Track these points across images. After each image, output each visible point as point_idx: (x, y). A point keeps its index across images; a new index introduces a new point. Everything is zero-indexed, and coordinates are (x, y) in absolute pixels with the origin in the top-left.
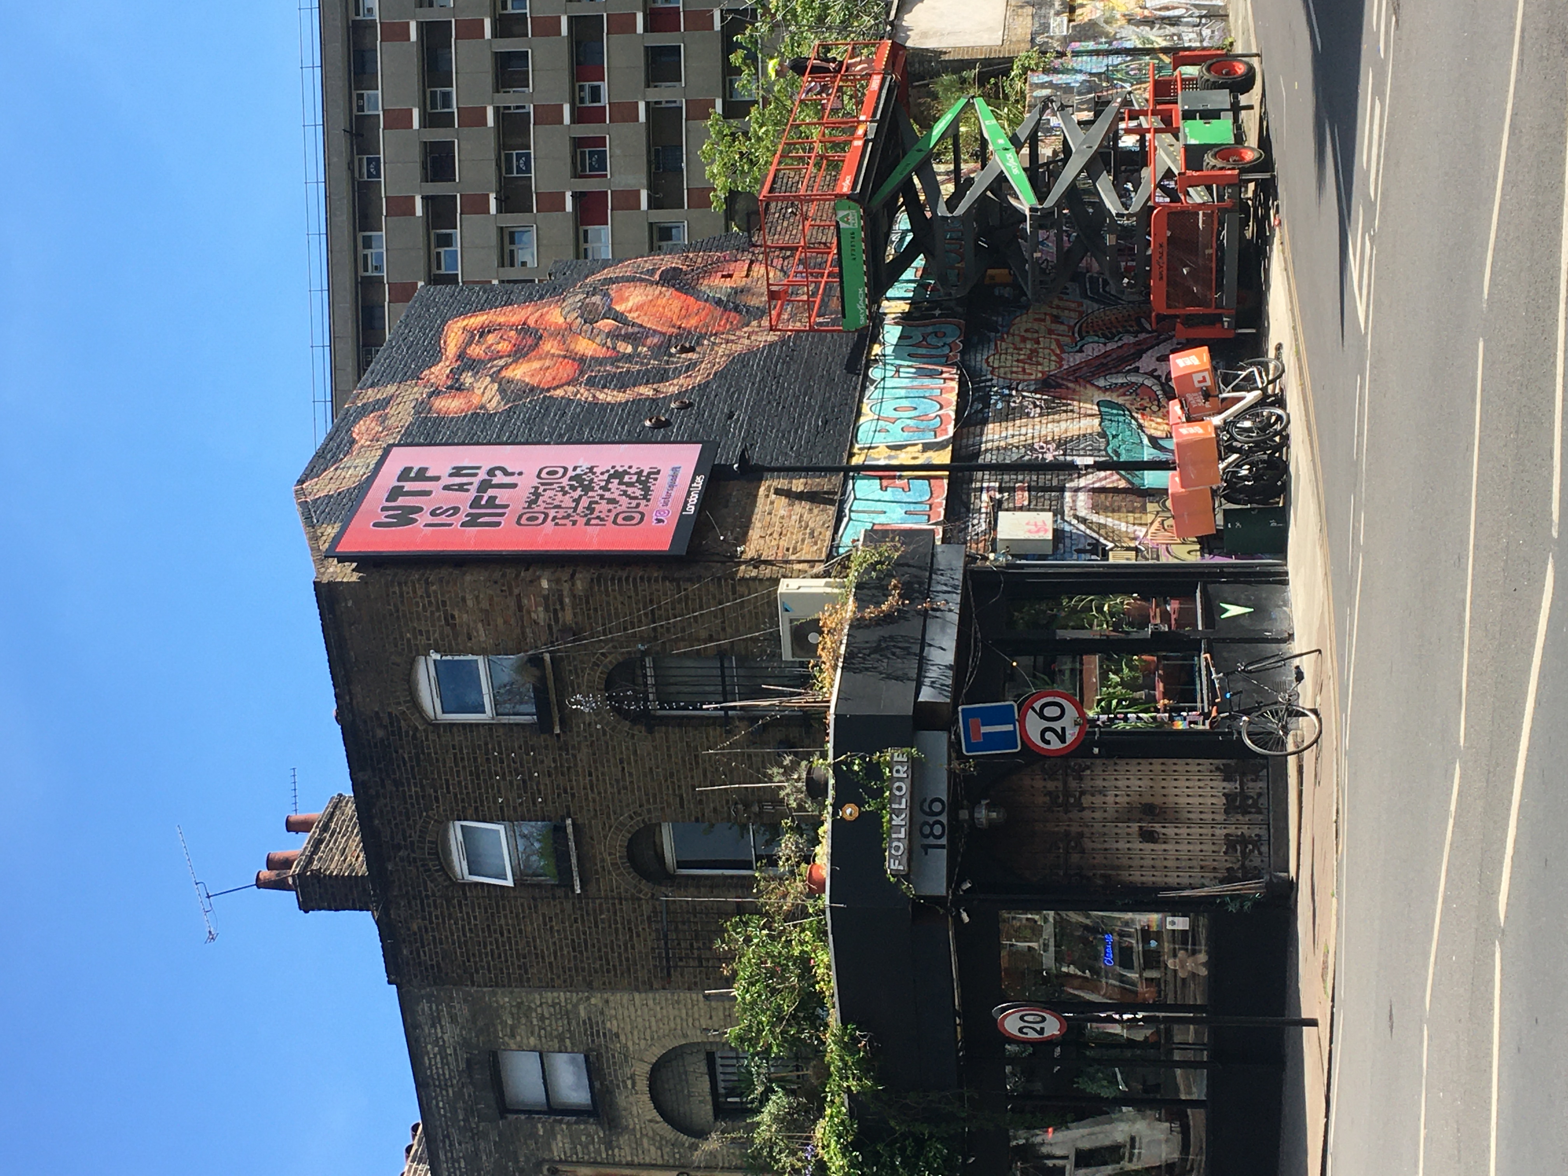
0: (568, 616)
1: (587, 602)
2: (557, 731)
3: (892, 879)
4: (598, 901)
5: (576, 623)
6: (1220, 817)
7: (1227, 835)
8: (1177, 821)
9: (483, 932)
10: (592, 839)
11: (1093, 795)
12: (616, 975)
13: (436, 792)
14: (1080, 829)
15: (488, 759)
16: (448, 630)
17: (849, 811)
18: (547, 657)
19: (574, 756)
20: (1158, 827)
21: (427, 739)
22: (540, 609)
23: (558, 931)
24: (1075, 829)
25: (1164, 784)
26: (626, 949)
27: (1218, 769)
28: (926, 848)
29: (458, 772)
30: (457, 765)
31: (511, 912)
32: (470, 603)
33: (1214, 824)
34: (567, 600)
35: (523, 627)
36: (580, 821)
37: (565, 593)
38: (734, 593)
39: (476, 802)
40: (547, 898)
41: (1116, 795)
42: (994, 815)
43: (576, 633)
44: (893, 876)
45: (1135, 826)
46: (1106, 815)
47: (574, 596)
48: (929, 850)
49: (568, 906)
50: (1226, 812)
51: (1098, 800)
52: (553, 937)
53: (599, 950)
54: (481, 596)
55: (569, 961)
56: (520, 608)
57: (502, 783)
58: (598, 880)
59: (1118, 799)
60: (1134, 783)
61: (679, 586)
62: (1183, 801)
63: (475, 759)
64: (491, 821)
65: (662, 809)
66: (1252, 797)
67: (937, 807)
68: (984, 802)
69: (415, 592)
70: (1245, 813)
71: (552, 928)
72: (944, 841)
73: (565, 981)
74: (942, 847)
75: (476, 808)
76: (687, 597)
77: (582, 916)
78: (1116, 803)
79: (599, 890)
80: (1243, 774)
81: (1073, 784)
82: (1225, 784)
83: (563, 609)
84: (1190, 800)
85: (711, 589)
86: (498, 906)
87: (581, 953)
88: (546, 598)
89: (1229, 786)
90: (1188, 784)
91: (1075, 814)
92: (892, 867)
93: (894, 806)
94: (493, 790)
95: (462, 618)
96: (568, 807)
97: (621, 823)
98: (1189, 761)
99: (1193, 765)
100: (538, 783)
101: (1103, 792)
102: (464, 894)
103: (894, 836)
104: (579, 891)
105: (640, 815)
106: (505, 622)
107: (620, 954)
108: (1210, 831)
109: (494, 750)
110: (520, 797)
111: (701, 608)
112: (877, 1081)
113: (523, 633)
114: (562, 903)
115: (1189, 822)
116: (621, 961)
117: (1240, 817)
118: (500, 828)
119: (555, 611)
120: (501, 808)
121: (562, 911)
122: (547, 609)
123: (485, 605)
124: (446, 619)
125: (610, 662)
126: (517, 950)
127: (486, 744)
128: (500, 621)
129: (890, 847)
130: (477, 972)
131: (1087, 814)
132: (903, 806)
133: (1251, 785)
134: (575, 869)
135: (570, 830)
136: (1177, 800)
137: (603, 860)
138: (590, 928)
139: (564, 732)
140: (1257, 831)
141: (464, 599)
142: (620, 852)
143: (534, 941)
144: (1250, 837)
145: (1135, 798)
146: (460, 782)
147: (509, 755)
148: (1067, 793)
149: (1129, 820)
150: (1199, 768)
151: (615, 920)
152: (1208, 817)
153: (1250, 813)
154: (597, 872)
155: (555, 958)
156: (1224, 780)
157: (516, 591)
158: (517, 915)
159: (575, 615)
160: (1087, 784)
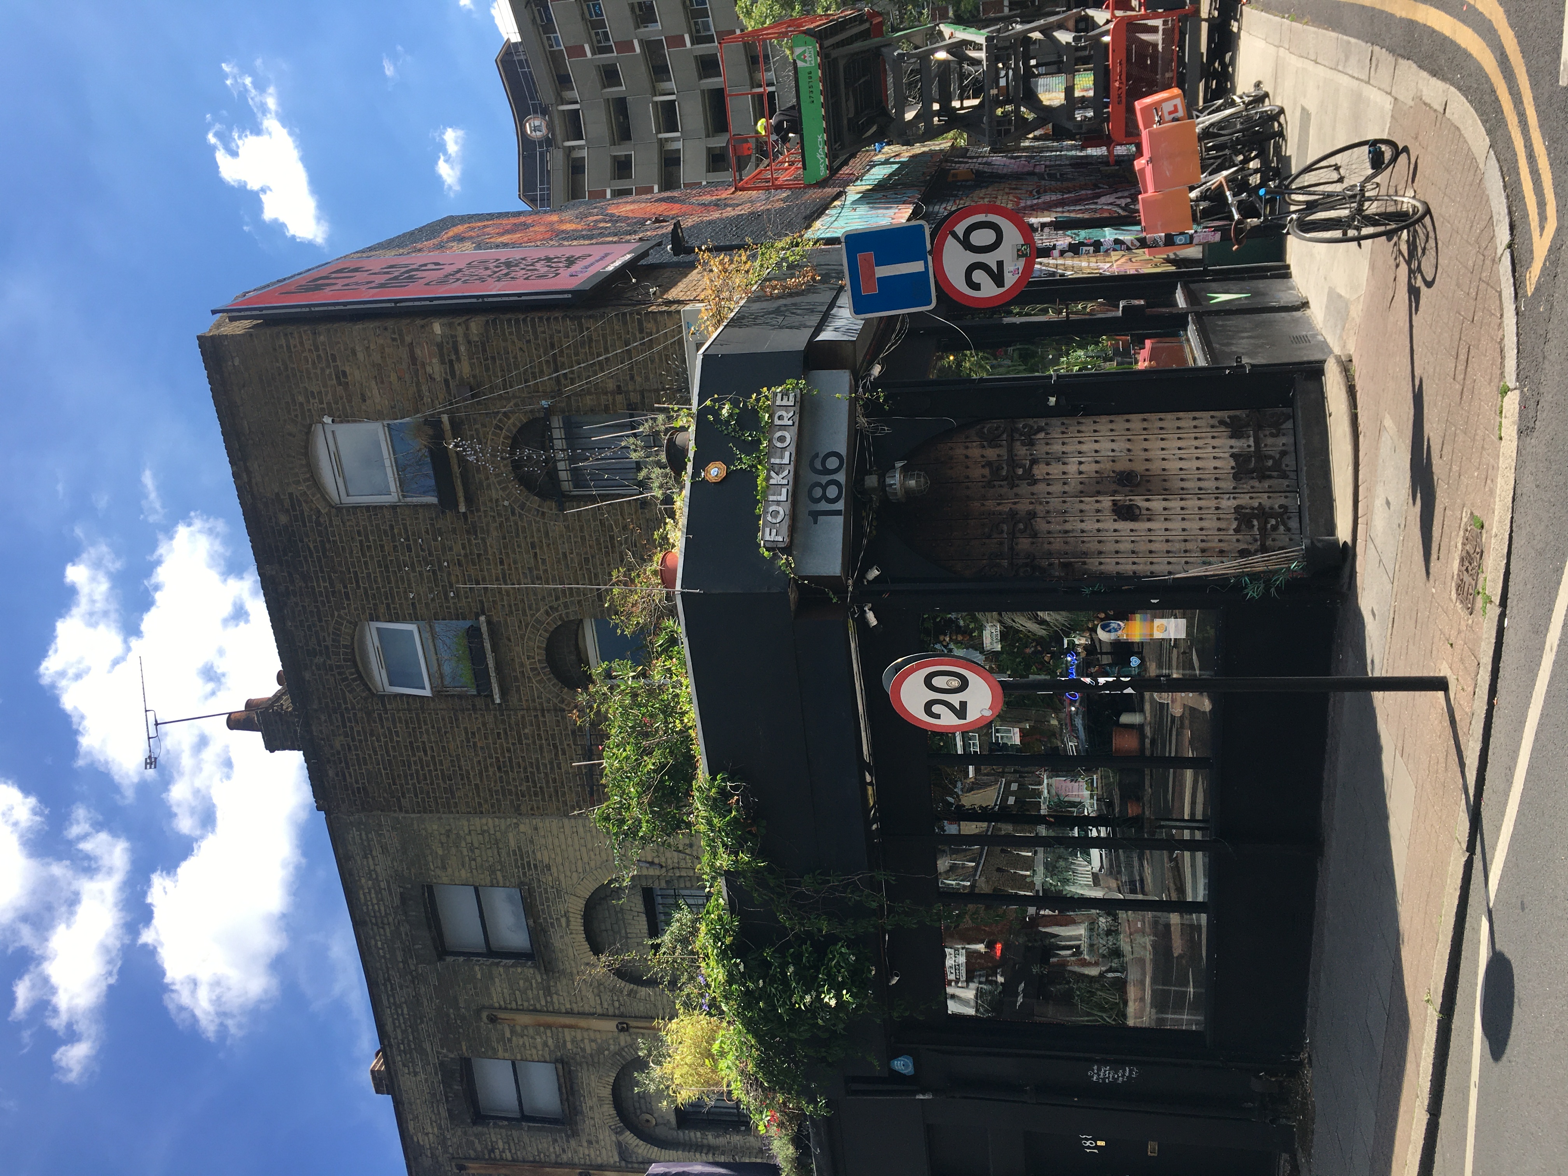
0: (464, 368)
1: (484, 350)
2: (462, 509)
3: (766, 554)
4: (520, 714)
5: (474, 377)
6: (1228, 485)
7: (1238, 509)
8: (1166, 493)
9: (407, 750)
10: (510, 640)
11: (1048, 464)
12: (543, 800)
13: (345, 587)
14: (1031, 507)
15: (395, 547)
16: (340, 389)
17: (715, 471)
18: (445, 418)
19: (483, 539)
20: (1139, 501)
21: (331, 526)
22: (435, 361)
23: (482, 748)
24: (1024, 507)
25: (1146, 445)
26: (552, 769)
27: (1222, 423)
28: (815, 515)
29: (366, 563)
30: (364, 555)
31: (433, 727)
32: (360, 356)
33: (1218, 494)
34: (462, 349)
35: (418, 384)
36: (495, 619)
37: (460, 339)
38: (641, 331)
39: (387, 598)
40: (468, 710)
41: (1080, 463)
42: (912, 483)
43: (474, 389)
44: (768, 549)
45: (1106, 502)
46: (1066, 488)
47: (469, 342)
48: (820, 518)
49: (490, 719)
50: (1236, 477)
51: (1055, 470)
52: (477, 755)
53: (525, 769)
54: (372, 347)
55: (496, 782)
56: (413, 359)
57: (412, 575)
58: (518, 688)
59: (1083, 468)
60: (1105, 446)
61: (580, 325)
62: (1173, 466)
63: (382, 546)
64: (404, 620)
65: (579, 602)
66: (1271, 457)
67: (832, 463)
68: (899, 464)
69: (302, 343)
70: (1262, 477)
71: (475, 744)
72: (840, 505)
73: (493, 806)
74: (837, 513)
75: (388, 605)
76: (590, 340)
77: (505, 730)
78: (1080, 473)
79: (520, 700)
80: (1259, 427)
81: (1022, 451)
82: (1233, 442)
83: (459, 359)
84: (1182, 464)
85: (616, 327)
86: (419, 720)
87: (506, 772)
88: (440, 346)
89: (1239, 445)
90: (1180, 444)
91: (1024, 489)
92: (767, 538)
93: (773, 461)
94: (403, 583)
95: (355, 375)
96: (481, 602)
97: (538, 621)
98: (1181, 414)
99: (1186, 419)
100: (449, 574)
101: (1061, 459)
102: (384, 705)
103: (771, 498)
104: (498, 701)
105: (557, 610)
106: (399, 378)
107: (546, 774)
108: (1213, 503)
109: (400, 535)
110: (431, 591)
111: (607, 351)
112: (756, 854)
113: (419, 391)
114: (483, 716)
115: (1183, 494)
116: (547, 782)
117: (1256, 484)
118: (412, 627)
119: (451, 361)
120: (413, 604)
121: (484, 724)
122: (443, 362)
123: (377, 358)
124: (338, 378)
125: (514, 425)
126: (442, 771)
127: (392, 527)
128: (393, 377)
129: (766, 512)
130: (404, 796)
131: (1041, 488)
132: (786, 460)
133: (1270, 441)
134: (493, 674)
135: (484, 629)
136: (1166, 465)
137: (522, 665)
138: (513, 744)
139: (472, 512)
140: (1283, 501)
141: (354, 353)
142: (539, 655)
143: (459, 760)
144: (1271, 508)
145: (1107, 466)
146: (369, 575)
147: (415, 541)
148: (1013, 462)
149: (1099, 493)
150: (1195, 423)
151: (539, 735)
152: (1210, 485)
153: (1270, 477)
154: (516, 679)
155: (481, 780)
156: (1231, 437)
157: (408, 339)
158: (439, 730)
159: (472, 365)
160: (1040, 450)
